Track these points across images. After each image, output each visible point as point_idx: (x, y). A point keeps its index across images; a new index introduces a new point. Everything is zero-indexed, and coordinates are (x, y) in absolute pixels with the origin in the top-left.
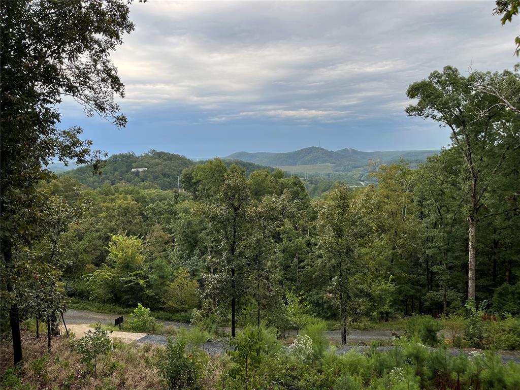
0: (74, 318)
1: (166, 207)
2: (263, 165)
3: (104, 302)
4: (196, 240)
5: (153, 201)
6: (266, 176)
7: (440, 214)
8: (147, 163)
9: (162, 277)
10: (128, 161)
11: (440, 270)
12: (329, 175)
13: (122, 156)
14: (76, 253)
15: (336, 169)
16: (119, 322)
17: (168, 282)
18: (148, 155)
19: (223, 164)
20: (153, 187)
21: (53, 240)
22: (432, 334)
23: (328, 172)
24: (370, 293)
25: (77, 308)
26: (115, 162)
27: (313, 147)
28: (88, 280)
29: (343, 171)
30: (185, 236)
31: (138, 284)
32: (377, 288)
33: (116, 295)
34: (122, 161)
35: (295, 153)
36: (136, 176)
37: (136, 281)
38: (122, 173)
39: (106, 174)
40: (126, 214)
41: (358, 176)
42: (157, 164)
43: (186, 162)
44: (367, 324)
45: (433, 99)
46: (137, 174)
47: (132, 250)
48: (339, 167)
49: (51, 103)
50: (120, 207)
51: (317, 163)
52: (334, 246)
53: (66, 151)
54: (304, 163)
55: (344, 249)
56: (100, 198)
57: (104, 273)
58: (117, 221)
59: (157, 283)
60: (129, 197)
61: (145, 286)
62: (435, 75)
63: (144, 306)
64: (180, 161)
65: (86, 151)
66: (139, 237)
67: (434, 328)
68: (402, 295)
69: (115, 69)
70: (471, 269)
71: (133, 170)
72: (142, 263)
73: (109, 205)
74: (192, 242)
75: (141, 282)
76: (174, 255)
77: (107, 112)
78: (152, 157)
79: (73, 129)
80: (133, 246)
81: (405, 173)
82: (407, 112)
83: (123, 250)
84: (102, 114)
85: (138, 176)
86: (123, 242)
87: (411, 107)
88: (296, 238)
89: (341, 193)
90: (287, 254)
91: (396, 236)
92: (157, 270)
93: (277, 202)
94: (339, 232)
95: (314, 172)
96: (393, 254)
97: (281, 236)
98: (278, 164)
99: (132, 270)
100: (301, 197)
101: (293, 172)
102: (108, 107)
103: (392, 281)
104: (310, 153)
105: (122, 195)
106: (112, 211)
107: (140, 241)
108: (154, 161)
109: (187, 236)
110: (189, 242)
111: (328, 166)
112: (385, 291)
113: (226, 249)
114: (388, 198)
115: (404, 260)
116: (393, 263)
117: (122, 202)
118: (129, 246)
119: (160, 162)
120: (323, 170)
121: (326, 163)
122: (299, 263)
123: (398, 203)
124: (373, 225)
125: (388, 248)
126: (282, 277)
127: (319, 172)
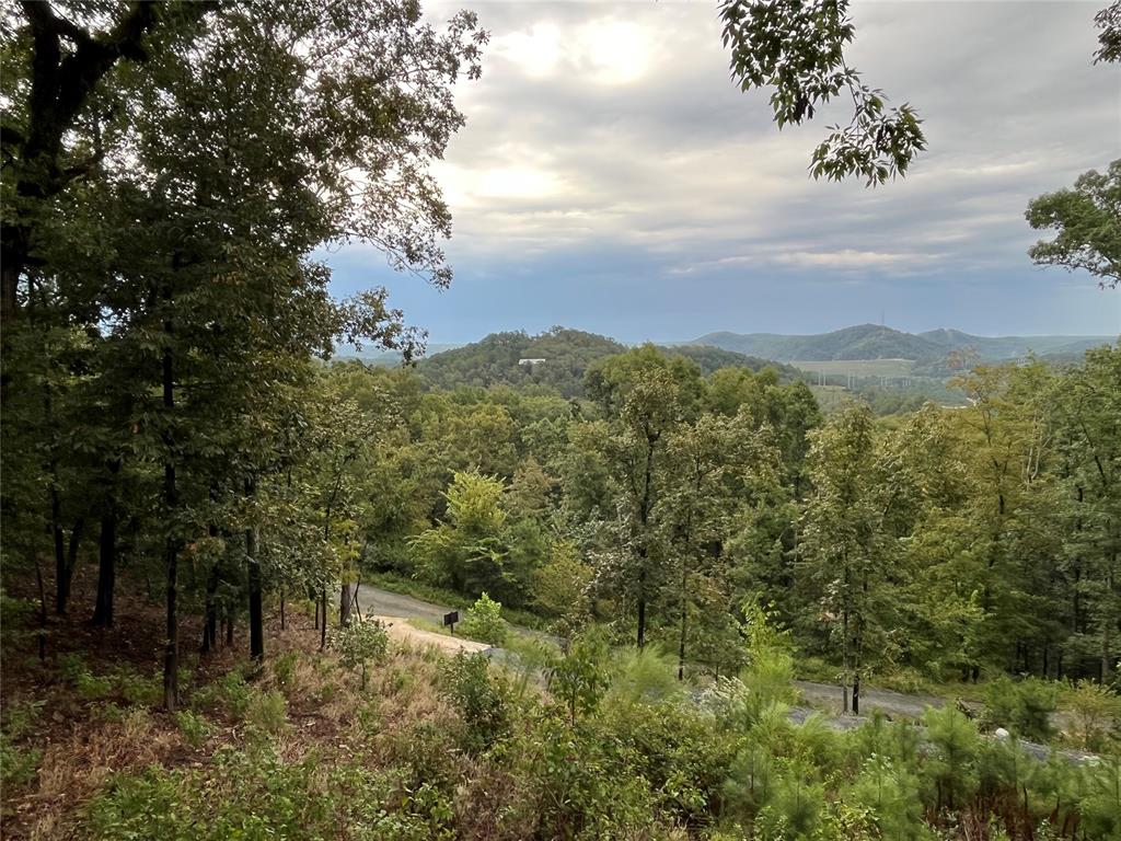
0: (387, 605)
1: (559, 430)
2: (762, 358)
3: (436, 585)
4: (600, 491)
5: (539, 416)
6: (742, 379)
7: (1101, 470)
8: (545, 349)
9: (531, 552)
10: (514, 345)
11: (1094, 589)
12: (900, 382)
13: (505, 336)
14: (397, 498)
15: (916, 370)
16: (450, 620)
17: (540, 562)
18: (548, 335)
20: (548, 393)
22: (1038, 715)
23: (899, 377)
24: (928, 623)
25: (392, 591)
26: (494, 346)
27: (869, 325)
28: (412, 545)
29: (931, 375)
30: (582, 483)
31: (489, 560)
32: (945, 614)
33: (455, 576)
34: (505, 344)
35: (831, 336)
36: (526, 372)
37: (487, 555)
38: (502, 367)
39: (476, 368)
40: (488, 437)
42: (563, 353)
43: (613, 348)
44: (916, 682)
45: (1081, 229)
46: (528, 368)
47: (485, 501)
48: (923, 368)
50: (479, 424)
51: (876, 357)
52: (835, 519)
54: (849, 357)
55: (853, 526)
56: (453, 408)
57: (438, 537)
58: (473, 449)
59: (522, 561)
60: (500, 408)
61: (501, 564)
62: (1091, 179)
63: (491, 598)
64: (603, 348)
65: (397, 328)
66: (499, 479)
67: (1041, 704)
68: (1009, 634)
69: (439, 192)
71: (521, 362)
72: (500, 523)
74: (594, 493)
75: (495, 557)
77: (425, 262)
78: (555, 339)
79: (374, 292)
80: (486, 493)
81: (1037, 382)
82: (1033, 256)
83: (468, 500)
84: (413, 267)
85: (530, 373)
86: (472, 485)
87: (1041, 245)
88: (783, 501)
89: (855, 416)
90: (765, 530)
91: (1002, 513)
92: (524, 538)
93: (728, 429)
94: (846, 494)
95: (869, 376)
96: (995, 548)
97: (753, 495)
98: (794, 357)
99: (482, 535)
100: (807, 422)
101: (824, 373)
102: (427, 255)
103: (976, 602)
104: (863, 336)
105: (488, 405)
106: (465, 432)
107: (500, 485)
108: (558, 346)
109: (584, 483)
110: (586, 495)
111: (900, 364)
112: (963, 622)
113: (630, 510)
114: (987, 433)
115: (1018, 563)
116: (992, 568)
117: (483, 417)
118: (480, 493)
119: (568, 348)
120: (889, 370)
121: (896, 357)
122: (785, 550)
123: (1009, 444)
124: (923, 483)
125: (981, 535)
126: (753, 574)
127: (879, 375)
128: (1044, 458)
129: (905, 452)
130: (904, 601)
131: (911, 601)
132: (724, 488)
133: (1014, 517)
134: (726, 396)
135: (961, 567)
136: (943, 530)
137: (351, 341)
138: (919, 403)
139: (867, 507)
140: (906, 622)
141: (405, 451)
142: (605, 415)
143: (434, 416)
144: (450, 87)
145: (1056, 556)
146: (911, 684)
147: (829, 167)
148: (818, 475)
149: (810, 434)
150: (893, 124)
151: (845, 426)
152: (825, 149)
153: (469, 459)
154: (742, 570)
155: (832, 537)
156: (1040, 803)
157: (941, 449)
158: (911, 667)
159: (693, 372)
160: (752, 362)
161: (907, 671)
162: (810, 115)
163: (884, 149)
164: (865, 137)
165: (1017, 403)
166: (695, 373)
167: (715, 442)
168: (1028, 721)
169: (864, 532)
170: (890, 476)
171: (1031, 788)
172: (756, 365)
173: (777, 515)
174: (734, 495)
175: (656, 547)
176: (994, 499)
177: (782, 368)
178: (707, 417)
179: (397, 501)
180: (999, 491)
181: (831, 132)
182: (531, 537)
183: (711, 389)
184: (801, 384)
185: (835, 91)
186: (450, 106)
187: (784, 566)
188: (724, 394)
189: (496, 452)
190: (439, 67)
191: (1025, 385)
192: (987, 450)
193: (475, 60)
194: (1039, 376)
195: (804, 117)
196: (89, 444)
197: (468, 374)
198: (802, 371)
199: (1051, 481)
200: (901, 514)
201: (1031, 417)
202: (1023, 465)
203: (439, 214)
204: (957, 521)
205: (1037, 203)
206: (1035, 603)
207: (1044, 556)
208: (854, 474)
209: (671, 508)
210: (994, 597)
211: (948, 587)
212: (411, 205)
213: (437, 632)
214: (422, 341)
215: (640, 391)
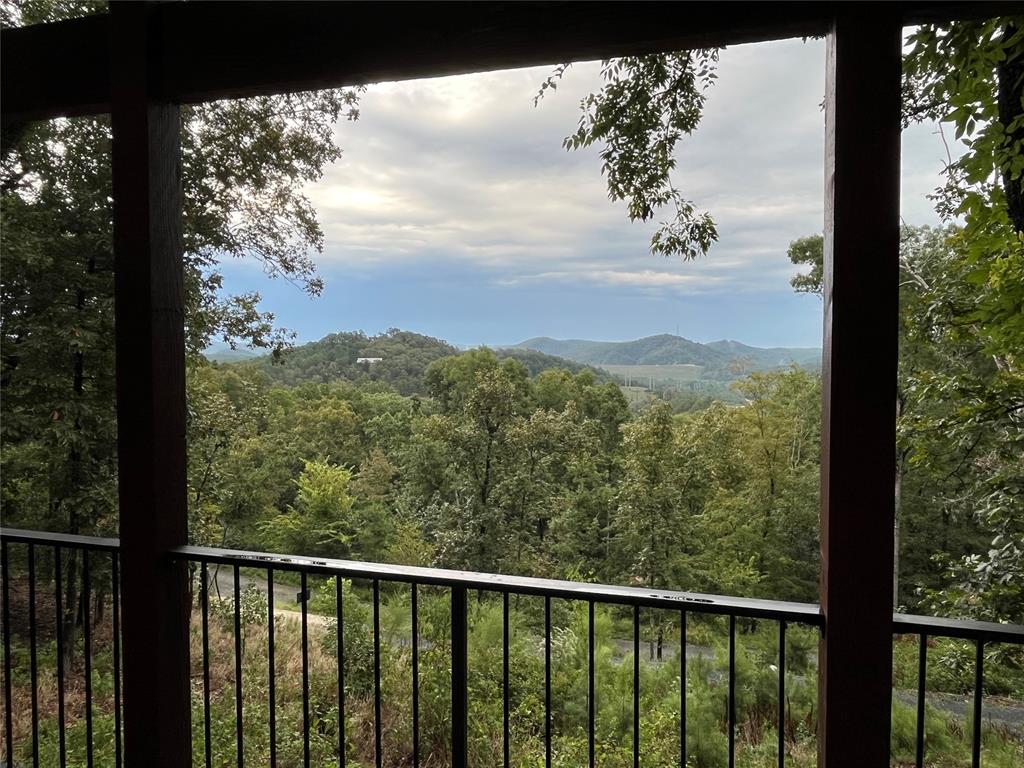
1: (400, 423)
2: (578, 362)
4: (440, 478)
5: (381, 411)
6: (564, 380)
8: (383, 349)
9: (378, 534)
10: (352, 345)
12: (691, 384)
13: (344, 336)
14: (248, 486)
15: (706, 374)
16: (302, 598)
17: (387, 543)
18: (385, 336)
19: (492, 357)
20: (388, 390)
21: (206, 458)
22: (799, 653)
23: (692, 380)
24: (716, 585)
26: (333, 345)
27: (666, 335)
28: (264, 530)
29: (717, 379)
30: (423, 471)
31: (339, 542)
32: (730, 577)
34: (343, 344)
35: (635, 344)
36: (364, 370)
37: (337, 537)
38: (341, 365)
39: (316, 365)
40: (334, 430)
42: (400, 353)
43: (444, 350)
44: (706, 635)
46: (366, 366)
47: (335, 487)
48: (711, 372)
49: (205, 264)
50: (326, 418)
51: (672, 363)
52: (643, 496)
53: (236, 327)
54: (649, 362)
55: (658, 503)
56: (299, 402)
57: (289, 521)
58: (319, 440)
59: (370, 542)
60: (344, 403)
61: (349, 545)
64: (436, 349)
65: (266, 329)
66: (347, 467)
69: (313, 210)
71: (359, 360)
72: (348, 508)
73: (309, 415)
74: (434, 480)
75: (344, 539)
76: (401, 502)
77: (297, 273)
78: (391, 340)
79: (248, 296)
80: (336, 480)
81: (798, 386)
82: (793, 286)
83: (320, 486)
84: (288, 275)
85: (367, 371)
86: (322, 474)
87: (800, 276)
88: (600, 485)
89: (660, 411)
90: (584, 510)
91: (772, 493)
92: (371, 521)
93: (556, 422)
94: (652, 477)
95: (667, 379)
96: (767, 522)
97: (574, 481)
98: (605, 361)
99: (331, 519)
100: (618, 417)
101: (629, 376)
102: (299, 266)
103: (754, 566)
104: (660, 345)
105: (333, 400)
106: (312, 424)
107: (348, 473)
108: (394, 346)
109: (425, 471)
110: (427, 481)
111: (692, 369)
112: (744, 583)
113: (472, 492)
114: (761, 427)
115: (785, 534)
116: (766, 538)
117: (331, 411)
118: (330, 480)
119: (404, 348)
120: (682, 376)
121: (688, 363)
122: (602, 527)
123: (778, 437)
124: (712, 466)
125: (757, 511)
126: (574, 548)
127: (675, 379)
128: (803, 448)
129: (698, 442)
130: (697, 567)
131: (702, 568)
132: (549, 475)
133: (781, 497)
134: (550, 394)
135: (743, 538)
136: (728, 508)
137: (226, 339)
138: (708, 402)
139: (670, 488)
140: (699, 584)
141: (254, 442)
142: (442, 409)
143: (280, 409)
144: (332, 126)
145: (814, 528)
146: (703, 637)
147: (661, 247)
148: (631, 461)
149: (623, 427)
150: (700, 223)
151: (652, 420)
152: (658, 236)
153: (316, 450)
154: (566, 545)
155: (642, 512)
156: (800, 712)
157: (726, 438)
158: (703, 623)
159: (521, 373)
160: (569, 365)
161: (700, 627)
162: (651, 217)
163: (694, 239)
164: (684, 231)
165: (783, 403)
166: (524, 374)
167: (546, 432)
168: (792, 658)
169: (667, 507)
170: (686, 462)
171: (793, 701)
172: (574, 368)
173: (594, 497)
174: (556, 481)
175: (494, 525)
176: (766, 482)
177: (594, 370)
178: (539, 412)
179: (248, 489)
180: (770, 475)
181: (663, 226)
182: (377, 520)
183: (538, 388)
184: (613, 384)
185: (666, 202)
186: (328, 140)
187: (600, 541)
188: (548, 392)
189: (342, 443)
190: (323, 109)
191: (789, 389)
192: (761, 441)
193: (353, 104)
194: (800, 381)
195: (648, 218)
196: (13, 428)
197: (307, 371)
198: (611, 373)
199: (809, 467)
200: (695, 495)
201: (794, 415)
202: (789, 454)
203: (312, 230)
204: (739, 500)
205: (797, 245)
206: (798, 566)
207: (805, 529)
208: (658, 460)
209: (508, 490)
210: (767, 563)
211: (732, 556)
212: (286, 221)
213: (290, 610)
214: (290, 341)
215: (482, 389)
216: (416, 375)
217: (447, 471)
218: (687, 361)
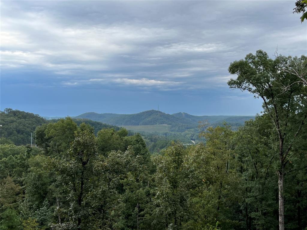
1: (19, 161)
4: (46, 191)
5: (6, 155)
6: (113, 134)
7: (256, 168)
8: (2, 120)
12: (166, 134)
15: (172, 129)
18: (4, 113)
27: (153, 110)
29: (178, 131)
30: (36, 188)
35: (138, 115)
41: (190, 135)
42: (12, 122)
45: (249, 75)
48: (174, 128)
51: (156, 124)
54: (146, 124)
55: (178, 198)
62: (250, 56)
64: (34, 120)
70: (281, 215)
74: (42, 193)
76: (23, 206)
78: (7, 115)
82: (229, 85)
87: (232, 80)
95: (154, 132)
98: (123, 124)
104: (151, 115)
108: (9, 118)
110: (38, 193)
111: (166, 127)
116: (219, 211)
119: (15, 119)
121: (164, 124)
126: (124, 225)
127: (157, 132)
202: (224, 167)
215: (78, 141)
216: (22, 134)
217: (50, 187)
218: (162, 123)
